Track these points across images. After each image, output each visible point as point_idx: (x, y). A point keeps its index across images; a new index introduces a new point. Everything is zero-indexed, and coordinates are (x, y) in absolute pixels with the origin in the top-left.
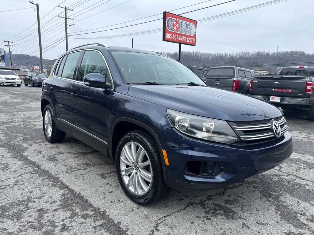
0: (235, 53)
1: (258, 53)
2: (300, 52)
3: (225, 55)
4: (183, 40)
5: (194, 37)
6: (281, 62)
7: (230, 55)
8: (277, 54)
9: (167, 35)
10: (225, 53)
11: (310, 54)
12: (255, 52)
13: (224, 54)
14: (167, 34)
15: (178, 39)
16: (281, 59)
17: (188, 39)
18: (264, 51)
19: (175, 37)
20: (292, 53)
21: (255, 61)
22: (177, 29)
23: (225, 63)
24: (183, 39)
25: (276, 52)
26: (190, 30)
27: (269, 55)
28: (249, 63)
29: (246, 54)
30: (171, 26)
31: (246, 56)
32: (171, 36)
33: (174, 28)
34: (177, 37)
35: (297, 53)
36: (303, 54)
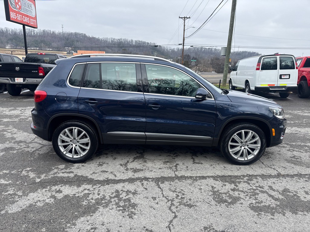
0: (18, 29)
1: (44, 31)
2: (83, 34)
3: (6, 30)
4: (26, 22)
5: (35, 18)
6: (67, 42)
7: (12, 31)
8: (63, 34)
9: (11, 14)
10: (6, 28)
11: (91, 36)
12: (41, 29)
13: (4, 30)
14: (11, 12)
15: (22, 20)
16: (67, 39)
17: (31, 21)
18: (49, 30)
19: (19, 18)
20: (76, 34)
21: (42, 40)
22: (20, 8)
23: (9, 40)
24: (26, 20)
25: (62, 32)
26: (31, 10)
27: (55, 35)
28: (37, 41)
29: (31, 31)
30: (14, 4)
31: (31, 34)
32: (15, 15)
33: (17, 6)
34: (21, 16)
35: (80, 34)
36: (85, 36)
